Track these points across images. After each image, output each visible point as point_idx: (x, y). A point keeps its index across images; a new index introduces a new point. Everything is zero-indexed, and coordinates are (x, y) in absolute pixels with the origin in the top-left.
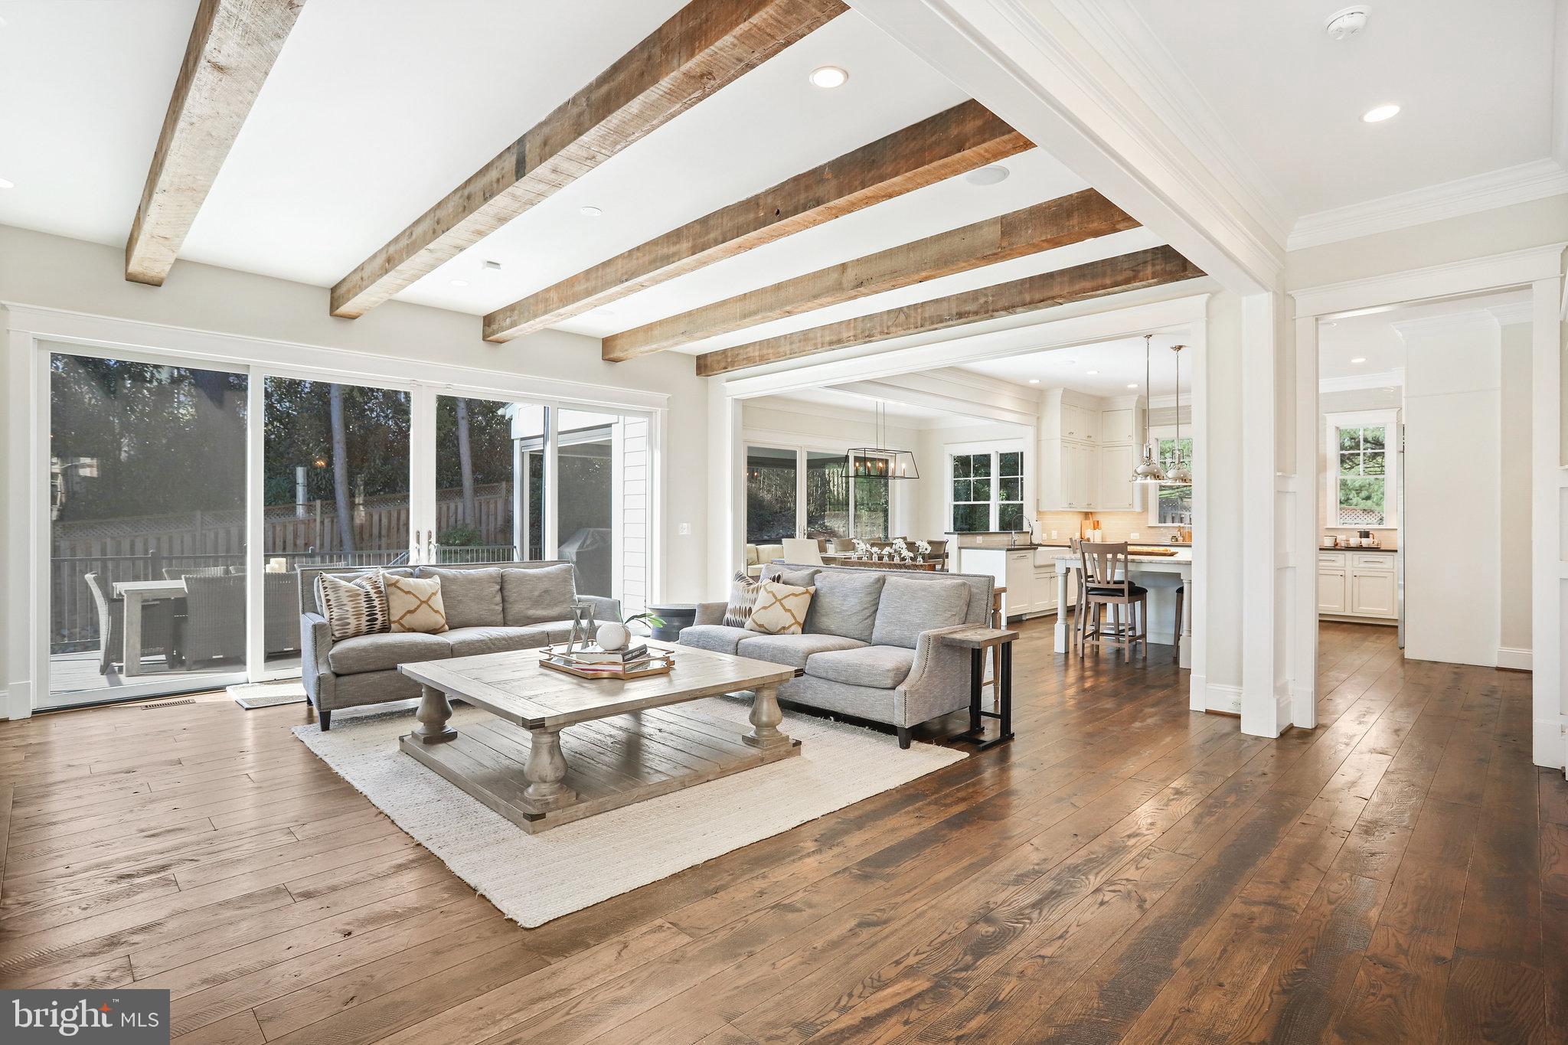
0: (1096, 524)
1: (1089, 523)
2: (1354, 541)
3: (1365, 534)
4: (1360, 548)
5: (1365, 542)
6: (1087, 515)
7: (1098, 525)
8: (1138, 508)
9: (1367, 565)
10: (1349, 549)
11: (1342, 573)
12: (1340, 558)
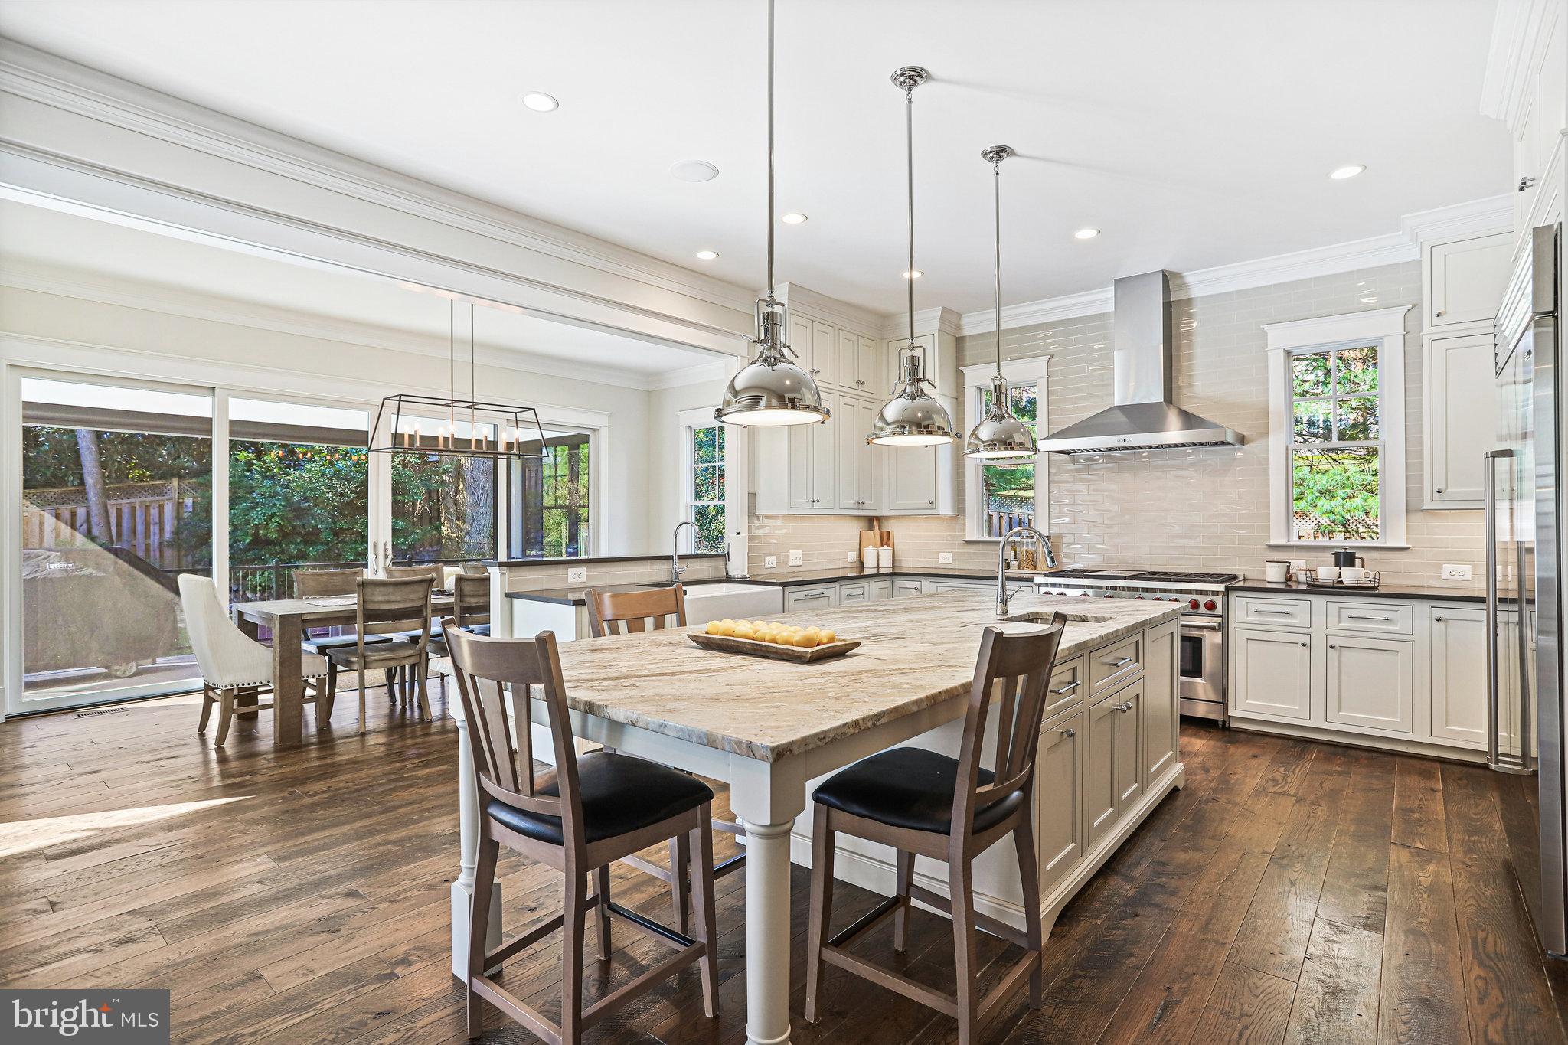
0: (885, 538)
1: (874, 535)
2: (1326, 572)
3: (1346, 559)
4: (1338, 589)
5: (1349, 575)
6: (871, 521)
7: (889, 539)
8: (946, 508)
9: (1354, 625)
10: (1316, 588)
11: (1305, 639)
12: (1302, 610)
